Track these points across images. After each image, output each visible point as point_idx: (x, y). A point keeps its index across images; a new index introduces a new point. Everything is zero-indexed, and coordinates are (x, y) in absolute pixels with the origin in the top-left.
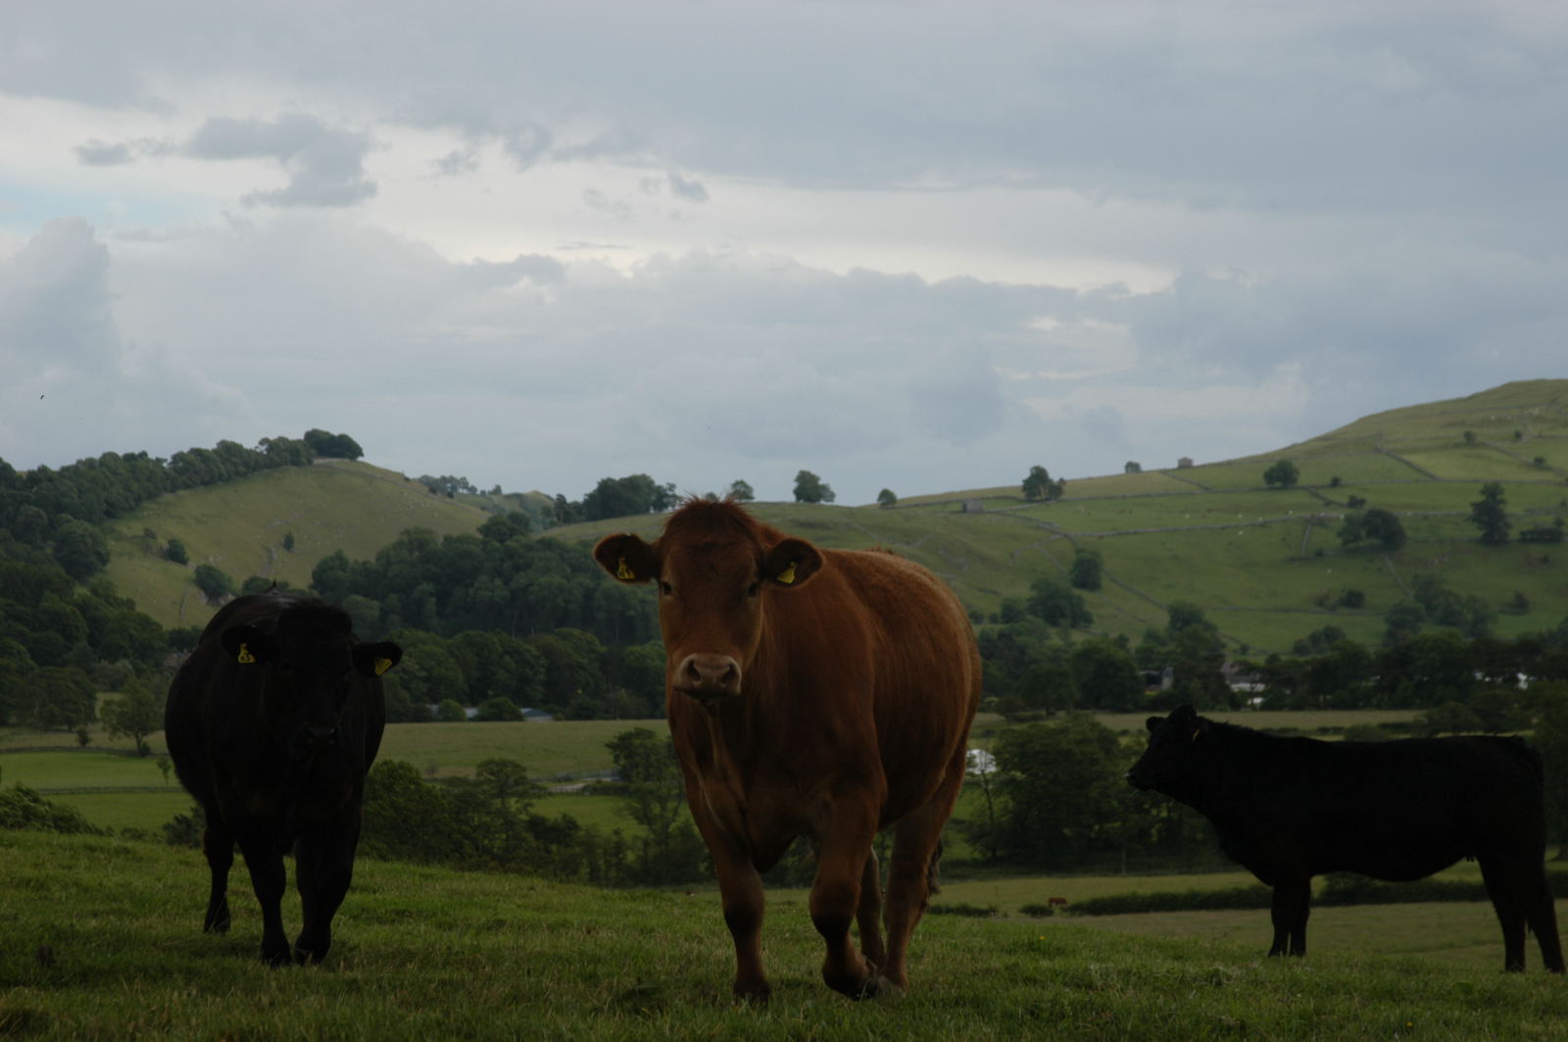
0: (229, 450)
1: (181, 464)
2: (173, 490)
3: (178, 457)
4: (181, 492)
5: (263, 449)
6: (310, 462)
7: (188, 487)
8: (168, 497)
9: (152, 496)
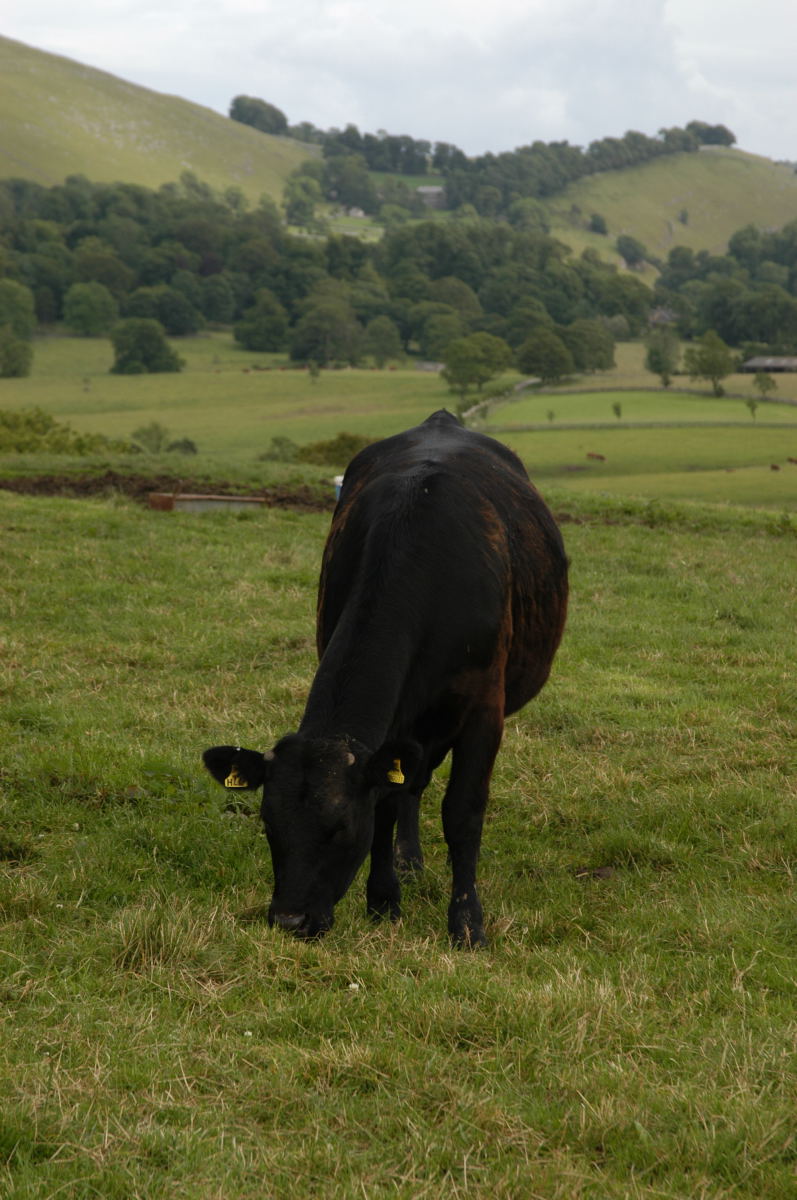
0: (634, 139)
1: (596, 151)
2: (591, 172)
3: (595, 146)
4: (598, 175)
5: (661, 138)
6: (697, 148)
7: (602, 170)
8: (588, 178)
9: (575, 178)
